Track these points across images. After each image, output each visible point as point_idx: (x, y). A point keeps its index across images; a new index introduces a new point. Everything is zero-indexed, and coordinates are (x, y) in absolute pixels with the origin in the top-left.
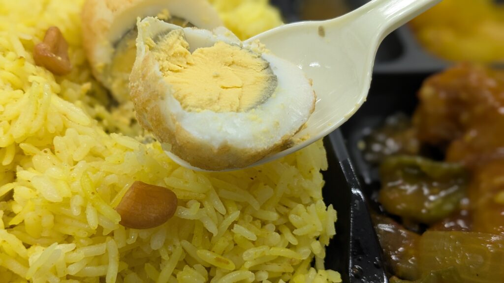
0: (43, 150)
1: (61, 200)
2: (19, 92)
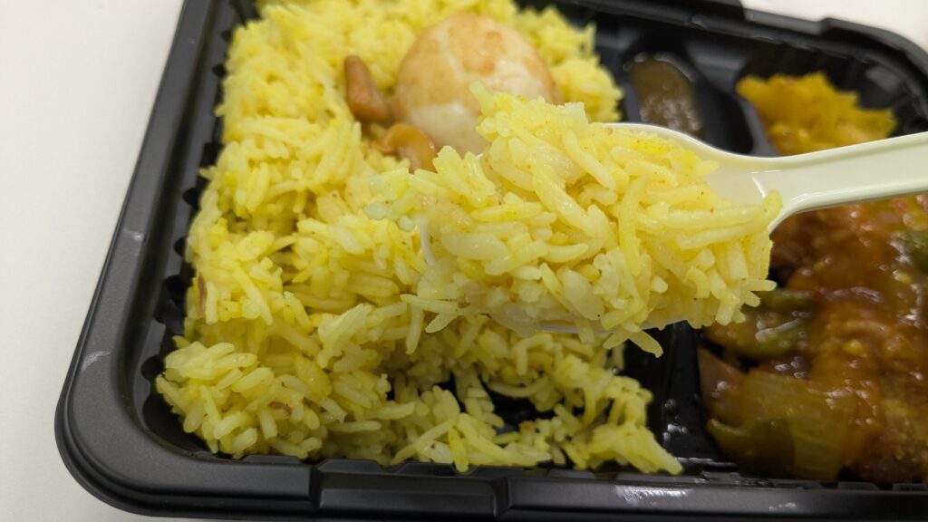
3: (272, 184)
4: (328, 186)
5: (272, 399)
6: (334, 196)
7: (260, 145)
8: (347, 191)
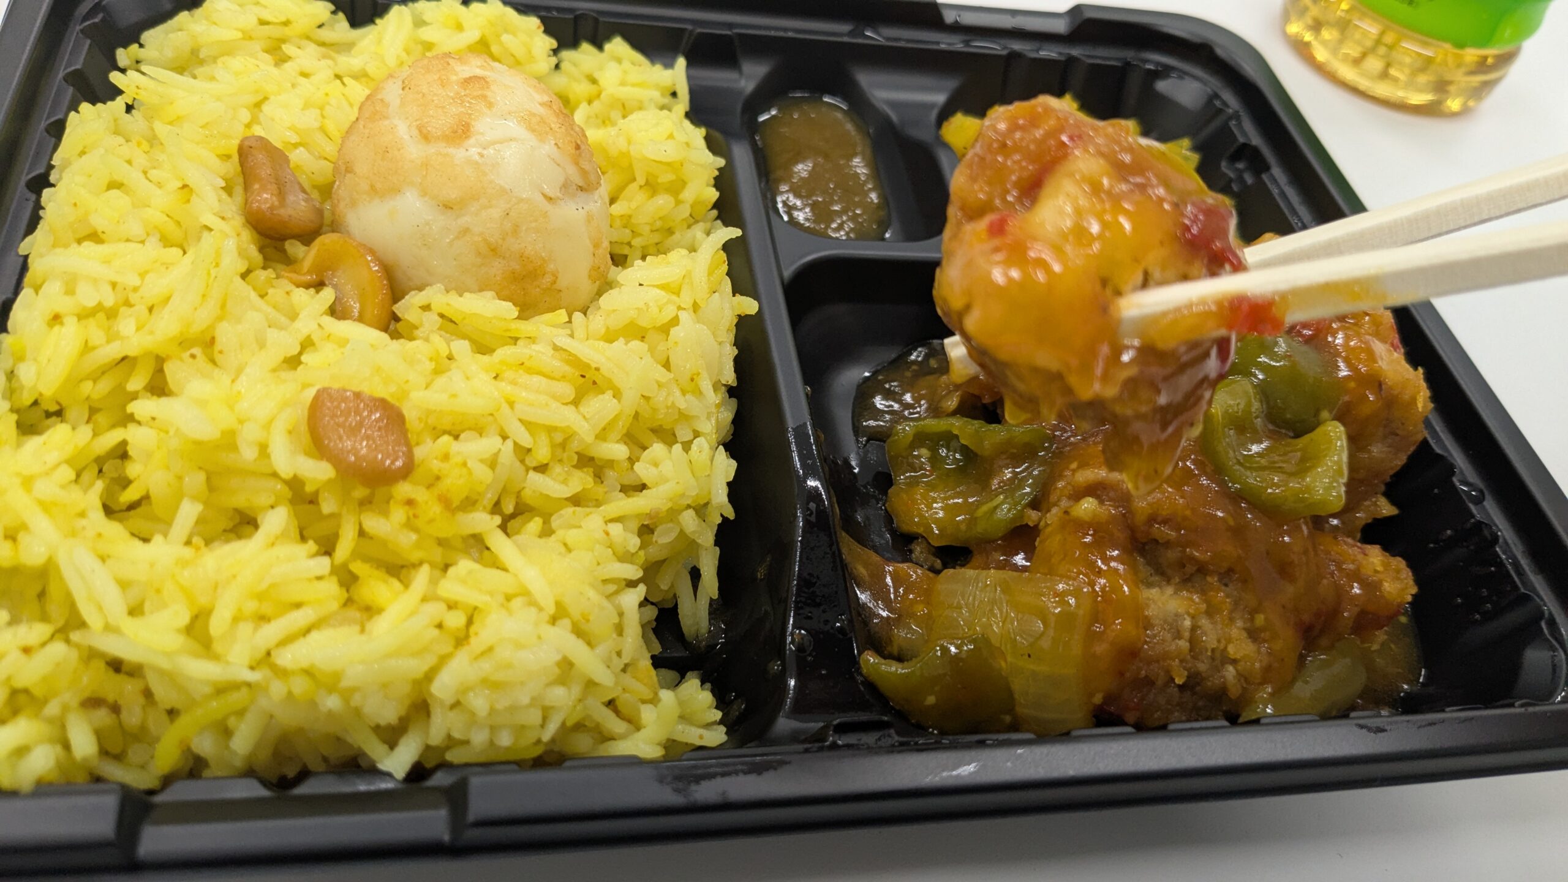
0: (188, 353)
1: (217, 435)
2: (176, 252)
3: (87, 348)
4: (184, 343)
5: (87, 694)
6: (193, 356)
7: (70, 291)
8: (218, 347)
